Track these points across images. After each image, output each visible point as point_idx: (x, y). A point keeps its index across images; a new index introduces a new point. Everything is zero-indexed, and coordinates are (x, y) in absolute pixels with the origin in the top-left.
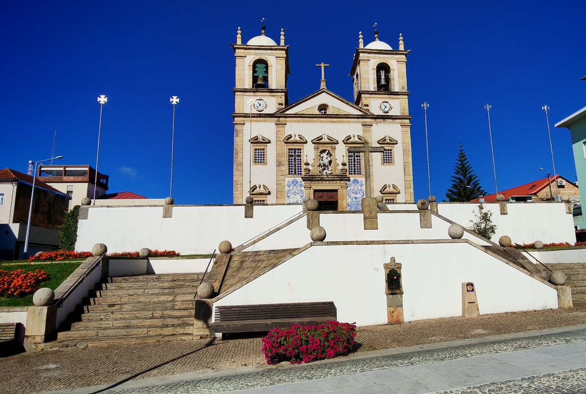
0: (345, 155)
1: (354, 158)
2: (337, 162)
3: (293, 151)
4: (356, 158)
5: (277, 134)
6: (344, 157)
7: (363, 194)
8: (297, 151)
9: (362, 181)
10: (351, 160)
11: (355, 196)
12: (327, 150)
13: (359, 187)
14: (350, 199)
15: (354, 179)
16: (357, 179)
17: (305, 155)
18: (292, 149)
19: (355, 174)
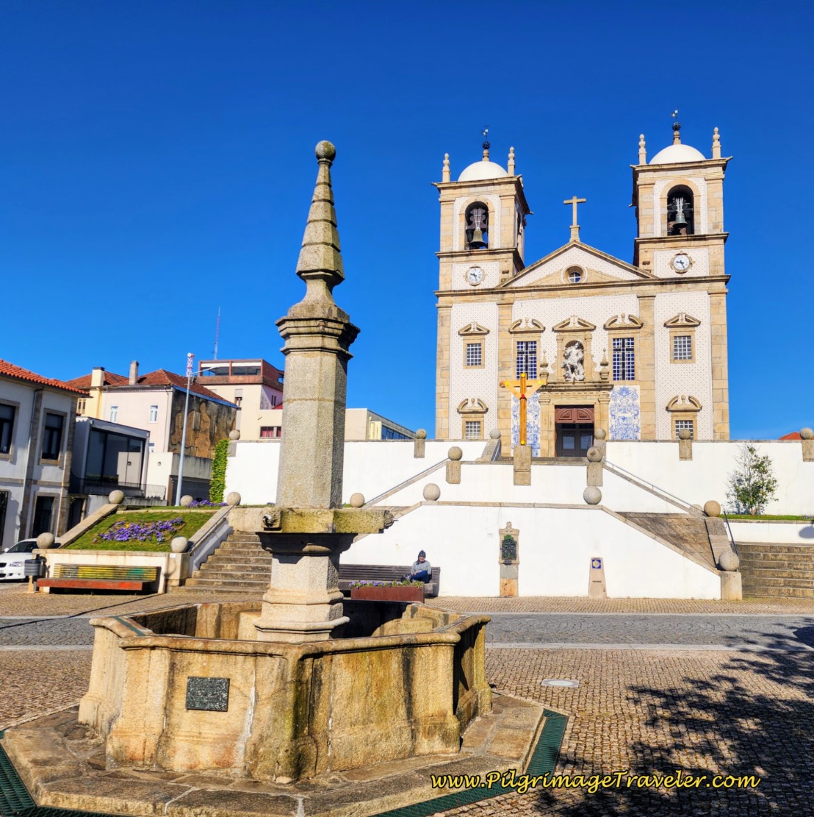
0: (607, 348)
1: (623, 354)
2: (595, 360)
3: (524, 345)
4: (626, 353)
5: (499, 320)
6: (604, 351)
7: (636, 413)
8: (529, 345)
9: (635, 390)
10: (618, 356)
11: (623, 415)
12: (577, 342)
13: (631, 401)
14: (613, 420)
15: (622, 387)
16: (626, 387)
17: (542, 350)
18: (522, 343)
19: (624, 379)
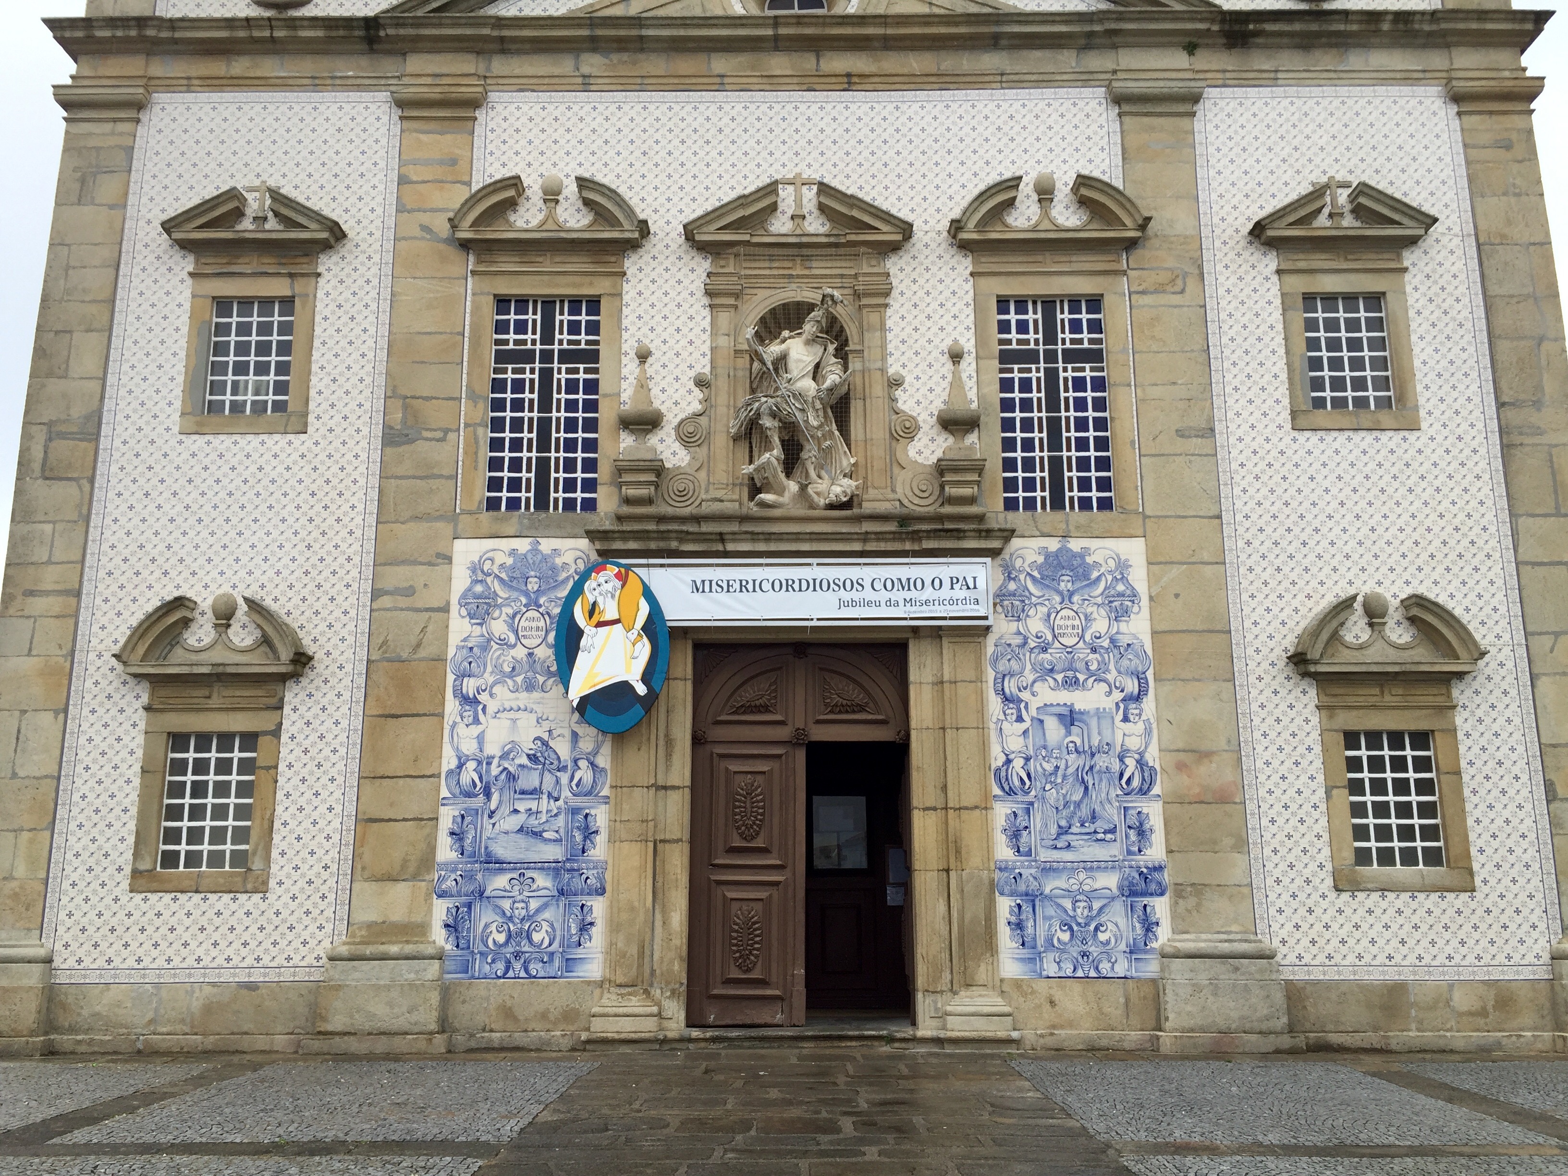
0: (968, 343)
1: (1052, 376)
2: (906, 401)
3: (534, 317)
4: (1067, 373)
5: (403, 180)
6: (956, 357)
7: (1132, 686)
8: (564, 316)
9: (1123, 566)
10: (1026, 385)
11: (1065, 697)
13: (1101, 625)
15: (1053, 544)
16: (1075, 545)
17: (629, 346)
18: (522, 303)
19: (1057, 502)
